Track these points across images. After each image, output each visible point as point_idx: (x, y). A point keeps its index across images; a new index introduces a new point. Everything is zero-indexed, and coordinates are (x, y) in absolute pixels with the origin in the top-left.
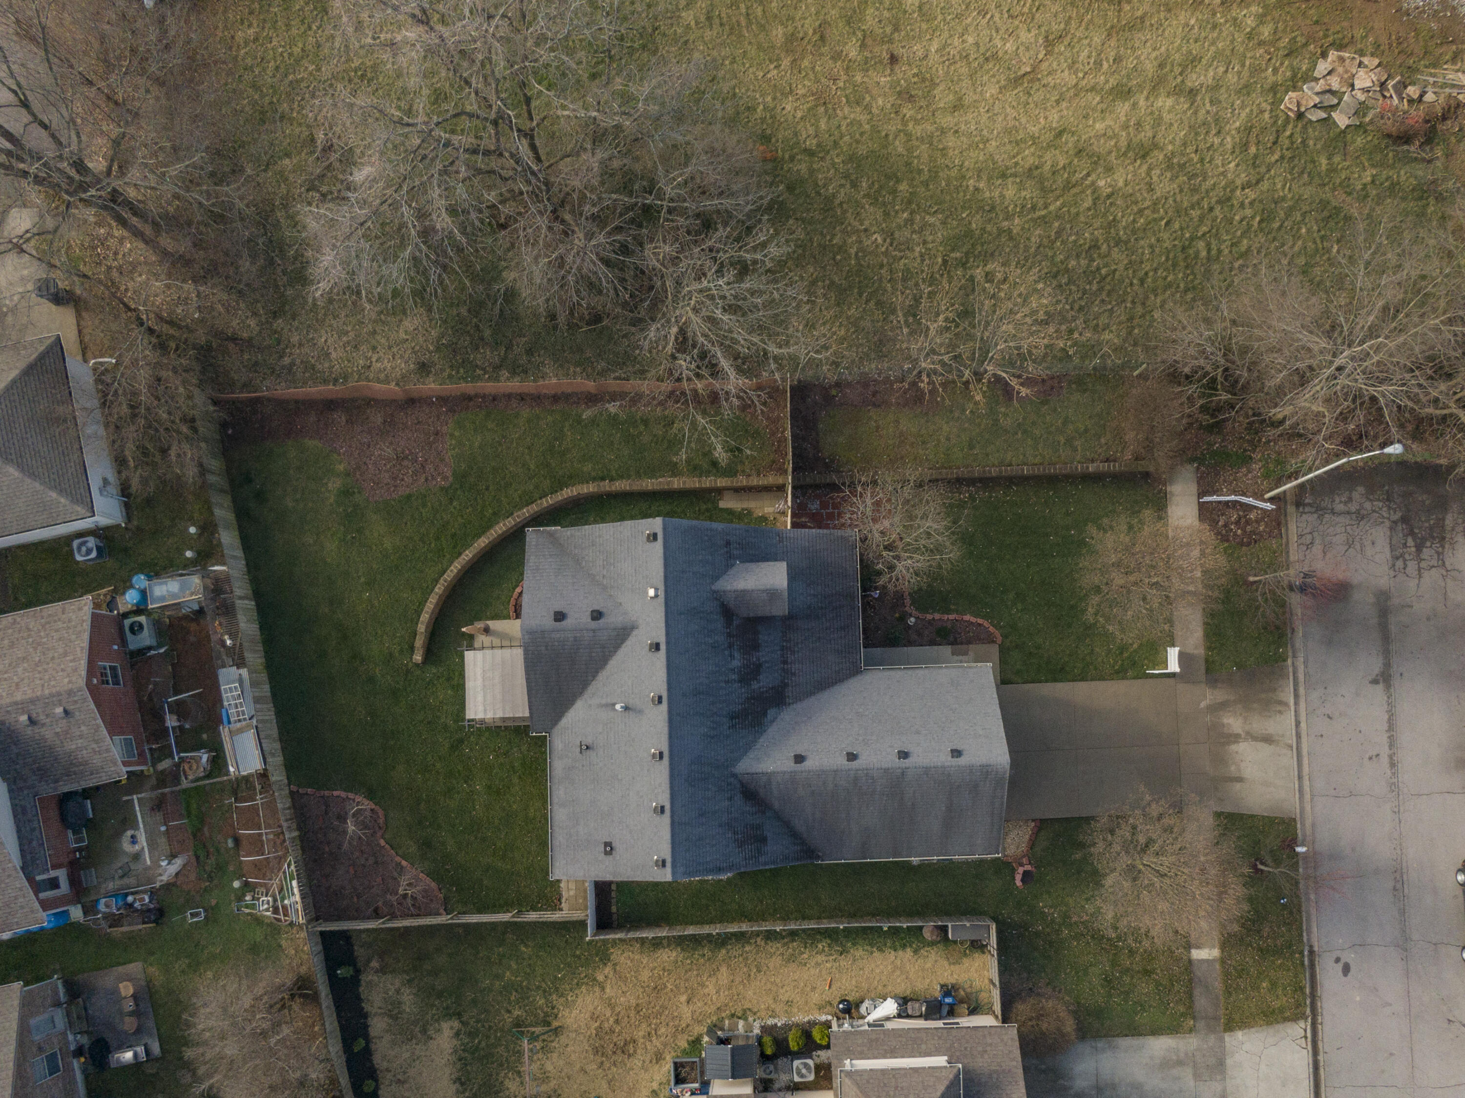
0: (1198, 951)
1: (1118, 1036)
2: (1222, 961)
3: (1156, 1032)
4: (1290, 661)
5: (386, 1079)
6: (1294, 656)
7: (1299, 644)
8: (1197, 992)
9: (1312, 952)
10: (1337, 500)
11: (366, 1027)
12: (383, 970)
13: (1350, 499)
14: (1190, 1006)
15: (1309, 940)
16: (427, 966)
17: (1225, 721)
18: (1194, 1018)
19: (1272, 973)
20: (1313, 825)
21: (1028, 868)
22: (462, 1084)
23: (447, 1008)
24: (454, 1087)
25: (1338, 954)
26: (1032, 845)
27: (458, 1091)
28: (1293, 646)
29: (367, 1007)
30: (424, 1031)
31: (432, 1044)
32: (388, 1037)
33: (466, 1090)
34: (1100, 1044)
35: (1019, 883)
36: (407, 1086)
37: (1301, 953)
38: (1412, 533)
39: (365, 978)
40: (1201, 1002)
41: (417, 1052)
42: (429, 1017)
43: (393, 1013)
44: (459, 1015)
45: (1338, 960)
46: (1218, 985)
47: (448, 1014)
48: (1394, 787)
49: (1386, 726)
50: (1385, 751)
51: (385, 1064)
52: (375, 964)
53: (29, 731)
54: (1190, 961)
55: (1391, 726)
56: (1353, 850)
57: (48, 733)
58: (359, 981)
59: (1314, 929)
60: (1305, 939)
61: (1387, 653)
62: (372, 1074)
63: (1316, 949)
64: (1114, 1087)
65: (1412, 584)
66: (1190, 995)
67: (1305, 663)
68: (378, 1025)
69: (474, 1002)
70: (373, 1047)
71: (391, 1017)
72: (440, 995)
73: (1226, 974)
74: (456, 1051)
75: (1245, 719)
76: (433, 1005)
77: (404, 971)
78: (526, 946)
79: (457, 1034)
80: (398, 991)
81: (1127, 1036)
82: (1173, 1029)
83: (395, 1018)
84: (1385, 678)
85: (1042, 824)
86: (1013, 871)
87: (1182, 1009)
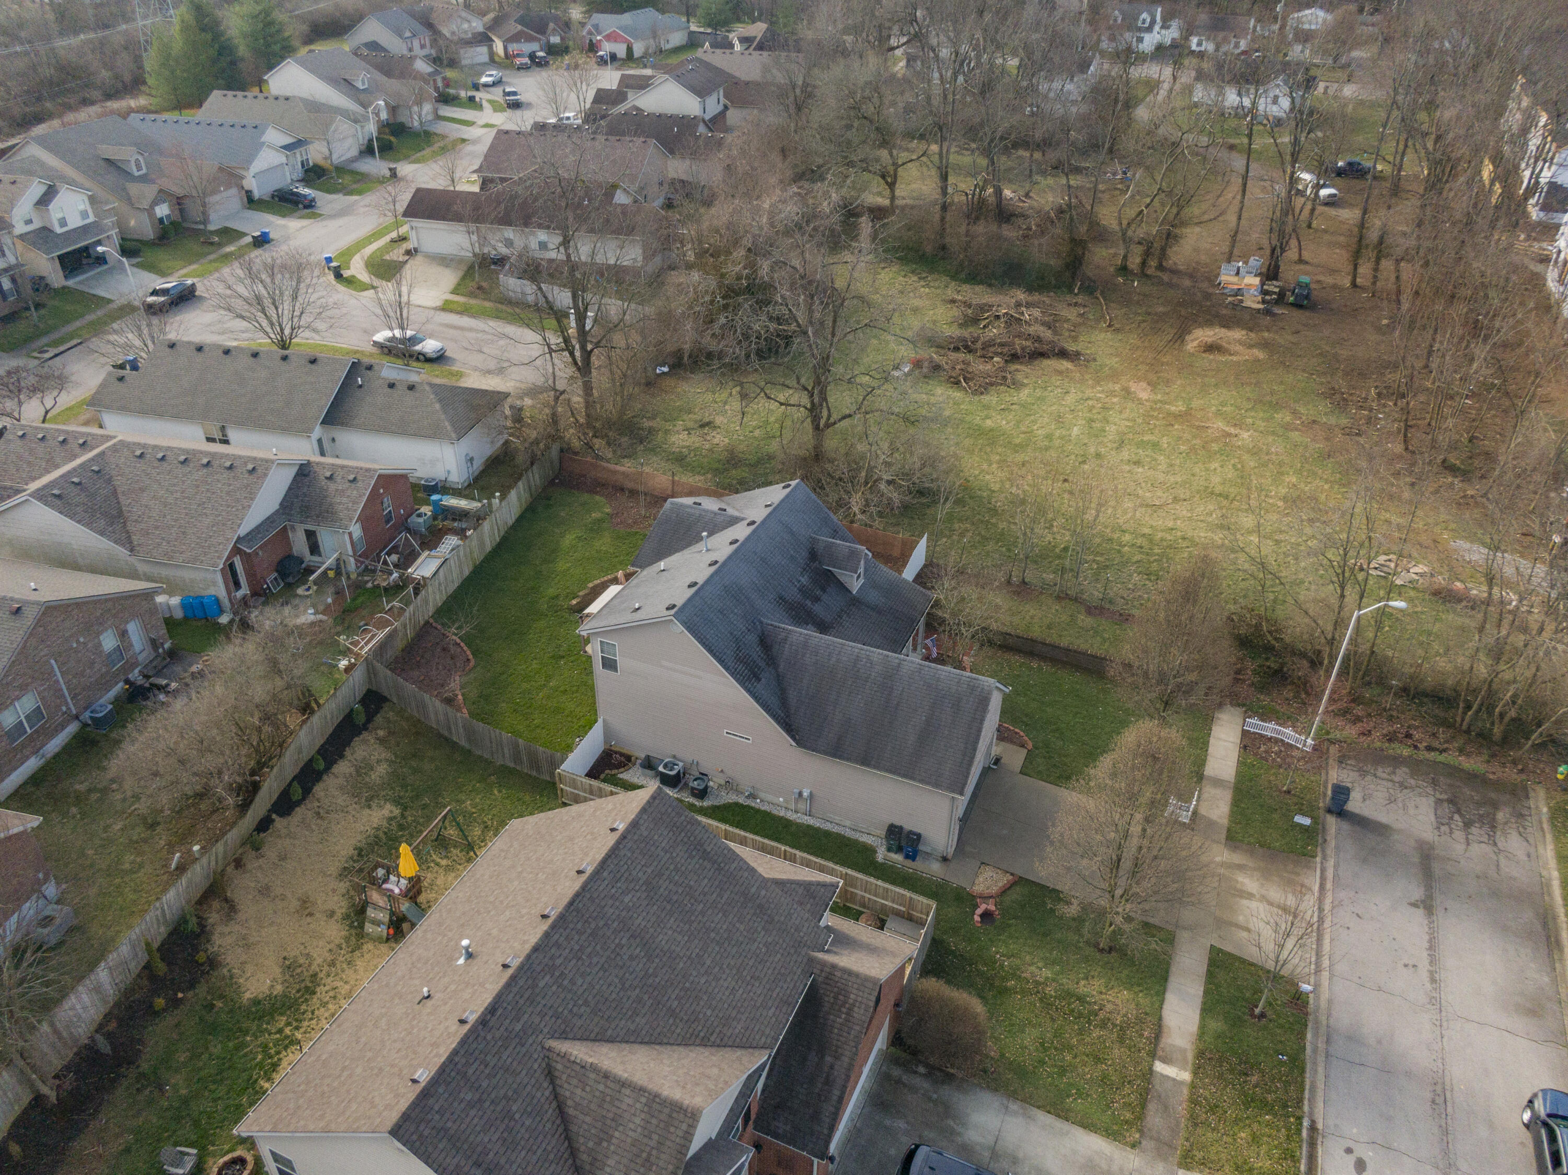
0: (1163, 1065)
1: (1039, 1107)
2: (1193, 1086)
3: (1088, 1125)
4: (1318, 859)
5: (311, 803)
6: (1324, 857)
7: (1330, 851)
8: (1152, 1107)
9: (1313, 1128)
10: (1380, 770)
11: (335, 762)
12: (382, 741)
13: (1394, 773)
14: (1140, 1117)
15: (1311, 1114)
16: (414, 764)
17: (1240, 879)
18: (1141, 1131)
19: (1255, 1126)
20: (1330, 1002)
21: (992, 908)
22: (359, 855)
23: (400, 798)
24: (351, 852)
25: (1351, 1144)
26: (1004, 892)
27: (352, 858)
28: (1323, 851)
29: (348, 752)
30: (370, 799)
31: (367, 812)
32: (341, 781)
33: (358, 861)
34: (1014, 1106)
35: (977, 918)
36: (319, 821)
37: (1299, 1119)
38: (1459, 811)
39: (365, 735)
40: (1155, 1119)
41: (350, 808)
42: (383, 793)
43: (364, 768)
44: (405, 808)
45: (1349, 1151)
46: (1181, 1108)
47: (397, 802)
48: (1435, 1002)
49: (1427, 945)
50: (1424, 965)
51: (322, 794)
52: (381, 733)
53: (324, 482)
54: (1151, 1071)
55: (1432, 946)
56: (1379, 1042)
57: (332, 487)
58: (360, 733)
59: (1320, 1105)
60: (1306, 1108)
61: (1429, 887)
62: (307, 792)
63: (1320, 1126)
64: (1015, 1161)
65: (1459, 848)
66: (1143, 1105)
67: (1336, 867)
68: (343, 768)
69: (425, 807)
70: (325, 777)
71: (357, 771)
72: (404, 786)
73: (1194, 1101)
74: (378, 829)
75: (1262, 885)
76: (392, 788)
77: (395, 754)
78: (500, 791)
79: (391, 819)
80: (378, 761)
81: (1049, 1112)
82: (1112, 1133)
83: (359, 773)
84: (1427, 905)
85: (1019, 881)
86: (976, 906)
87: (1128, 1116)
